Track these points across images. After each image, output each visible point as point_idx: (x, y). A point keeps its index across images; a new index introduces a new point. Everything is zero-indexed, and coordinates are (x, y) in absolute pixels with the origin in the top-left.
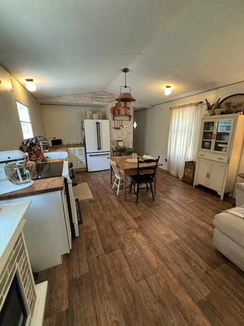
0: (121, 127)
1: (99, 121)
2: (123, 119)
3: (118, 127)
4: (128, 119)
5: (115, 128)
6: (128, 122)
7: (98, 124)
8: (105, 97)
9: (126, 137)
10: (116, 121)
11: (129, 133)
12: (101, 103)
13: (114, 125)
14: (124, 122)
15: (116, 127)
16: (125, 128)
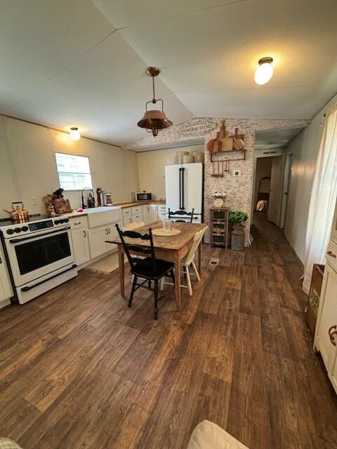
0: (225, 173)
1: (185, 166)
2: (230, 158)
3: (221, 173)
4: (241, 157)
5: (214, 176)
6: (241, 162)
7: (182, 170)
8: (198, 126)
9: (236, 191)
10: (216, 164)
11: (242, 184)
12: (192, 138)
13: (212, 170)
14: (232, 163)
15: (216, 173)
16: (234, 175)
